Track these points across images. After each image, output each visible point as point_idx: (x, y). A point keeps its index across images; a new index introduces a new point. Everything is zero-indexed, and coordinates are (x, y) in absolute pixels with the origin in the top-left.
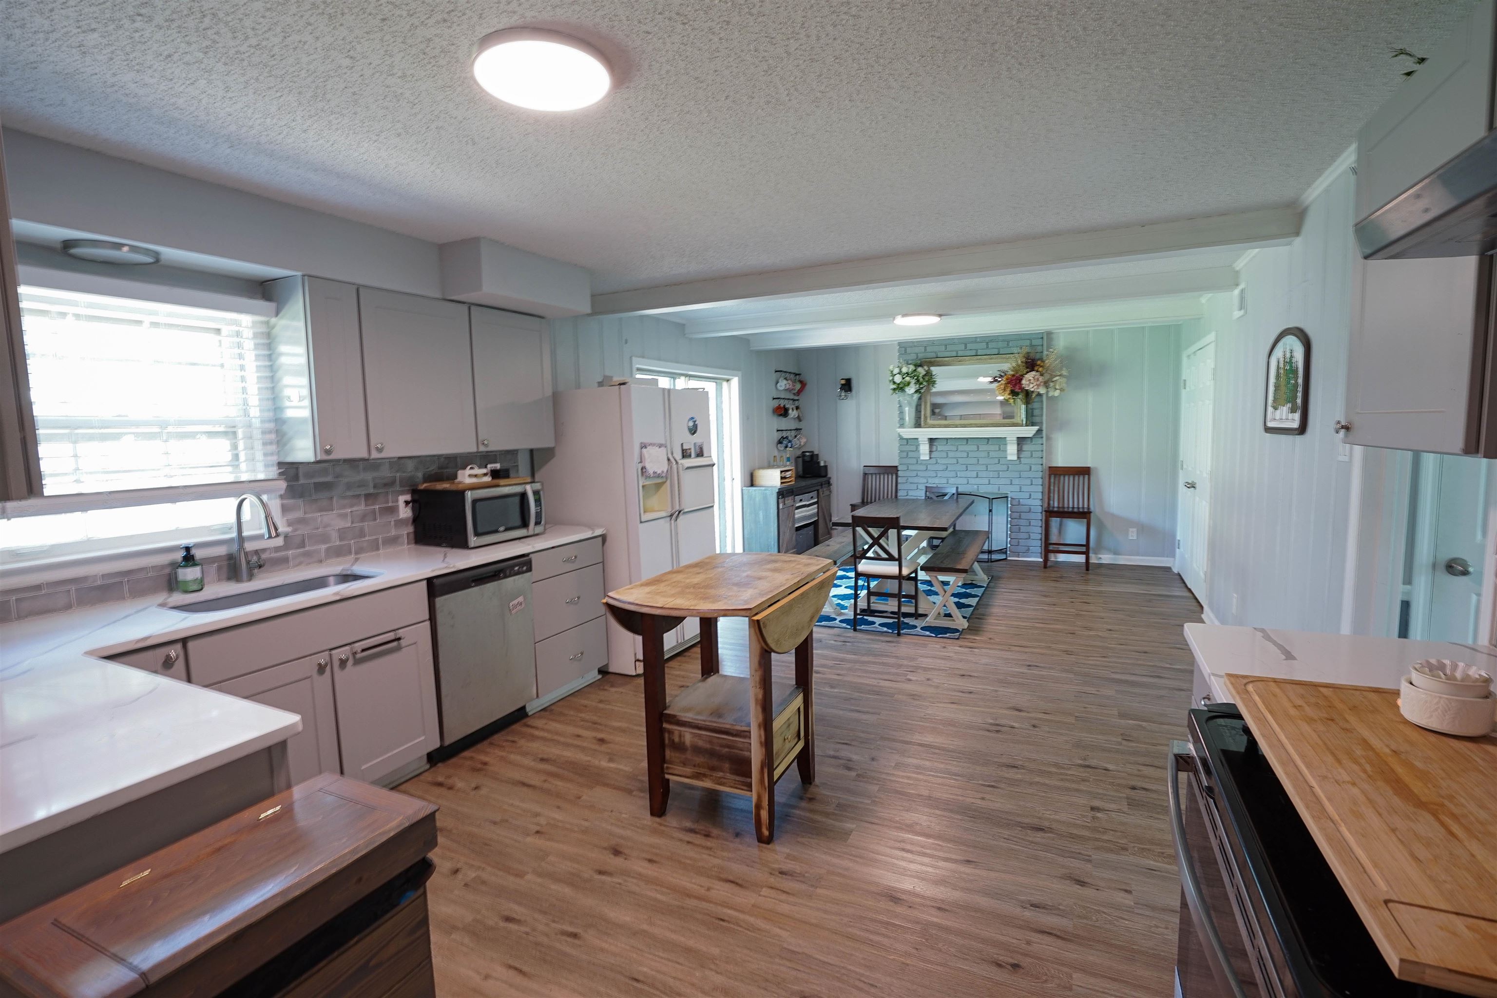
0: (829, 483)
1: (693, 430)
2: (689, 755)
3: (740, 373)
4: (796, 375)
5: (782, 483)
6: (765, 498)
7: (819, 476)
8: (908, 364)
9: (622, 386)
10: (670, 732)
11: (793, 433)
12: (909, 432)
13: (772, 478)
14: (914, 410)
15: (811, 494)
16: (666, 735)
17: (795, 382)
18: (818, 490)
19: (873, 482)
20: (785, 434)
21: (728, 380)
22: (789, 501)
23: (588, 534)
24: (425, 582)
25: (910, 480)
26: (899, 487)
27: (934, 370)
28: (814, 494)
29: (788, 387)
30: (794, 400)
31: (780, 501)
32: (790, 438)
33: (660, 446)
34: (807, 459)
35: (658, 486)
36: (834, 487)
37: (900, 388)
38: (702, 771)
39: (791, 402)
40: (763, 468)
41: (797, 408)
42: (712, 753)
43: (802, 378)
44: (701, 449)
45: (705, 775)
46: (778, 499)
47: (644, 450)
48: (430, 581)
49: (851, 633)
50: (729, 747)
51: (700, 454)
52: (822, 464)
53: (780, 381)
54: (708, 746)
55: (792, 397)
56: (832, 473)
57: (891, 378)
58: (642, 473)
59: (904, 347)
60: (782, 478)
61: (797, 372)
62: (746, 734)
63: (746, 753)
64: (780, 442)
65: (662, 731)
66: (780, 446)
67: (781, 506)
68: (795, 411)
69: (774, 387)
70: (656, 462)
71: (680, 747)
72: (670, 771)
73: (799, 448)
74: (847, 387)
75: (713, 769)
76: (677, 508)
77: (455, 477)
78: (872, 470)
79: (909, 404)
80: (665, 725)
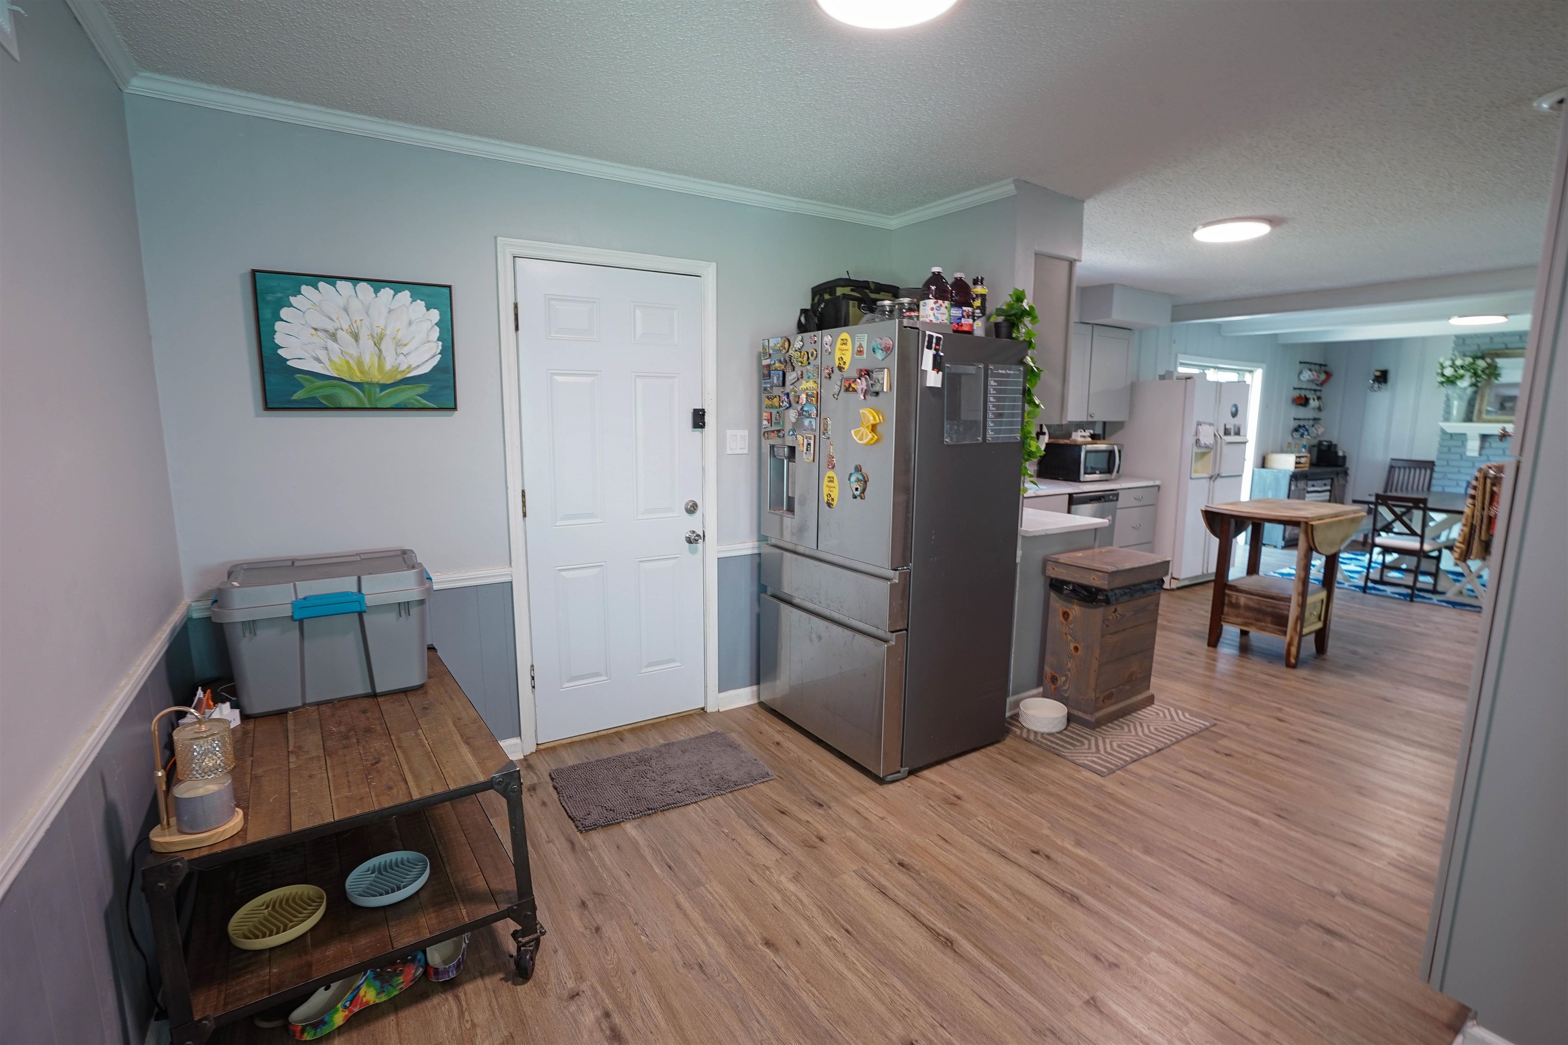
0: (1346, 473)
1: (1234, 415)
2: (1242, 611)
3: (1264, 365)
4: (1321, 365)
5: (1296, 467)
6: (1277, 479)
7: (1336, 465)
8: (1465, 355)
9: (1188, 380)
10: (1229, 596)
11: (1311, 422)
12: (1456, 427)
13: (1286, 463)
14: (1464, 405)
15: (1324, 482)
16: (1227, 598)
17: (1320, 373)
18: (1332, 479)
19: (1400, 476)
20: (1302, 423)
21: (1251, 372)
22: (1301, 484)
23: (1151, 483)
24: (1067, 496)
25: (1449, 476)
26: (1434, 482)
27: (1500, 362)
28: (1328, 482)
29: (1312, 377)
30: (1315, 390)
31: (1292, 483)
32: (1307, 427)
33: (1210, 424)
34: (1323, 448)
35: (1203, 455)
36: (1351, 478)
37: (1451, 381)
38: (1250, 621)
39: (1313, 392)
40: (1276, 452)
41: (1319, 398)
42: (1259, 611)
43: (1328, 369)
44: (1239, 429)
45: (1251, 624)
46: (1291, 480)
47: (1200, 427)
48: (1070, 495)
49: (1361, 594)
50: (1272, 607)
51: (1238, 433)
52: (1340, 454)
53: (1304, 372)
54: (1257, 606)
55: (1314, 387)
56: (1351, 464)
57: (1440, 371)
58: (1197, 442)
59: (1461, 341)
60: (1296, 463)
61: (1322, 363)
62: (1288, 600)
63: (1285, 612)
64: (1296, 430)
65: (1224, 594)
66: (1297, 435)
67: (1293, 488)
68: (1316, 401)
69: (1297, 376)
70: (1207, 438)
71: (1236, 606)
72: (1227, 620)
73: (1315, 438)
74: (1381, 379)
75: (1258, 620)
76: (1217, 472)
77: (1070, 436)
78: (1400, 464)
79: (1460, 398)
80: (1227, 591)
